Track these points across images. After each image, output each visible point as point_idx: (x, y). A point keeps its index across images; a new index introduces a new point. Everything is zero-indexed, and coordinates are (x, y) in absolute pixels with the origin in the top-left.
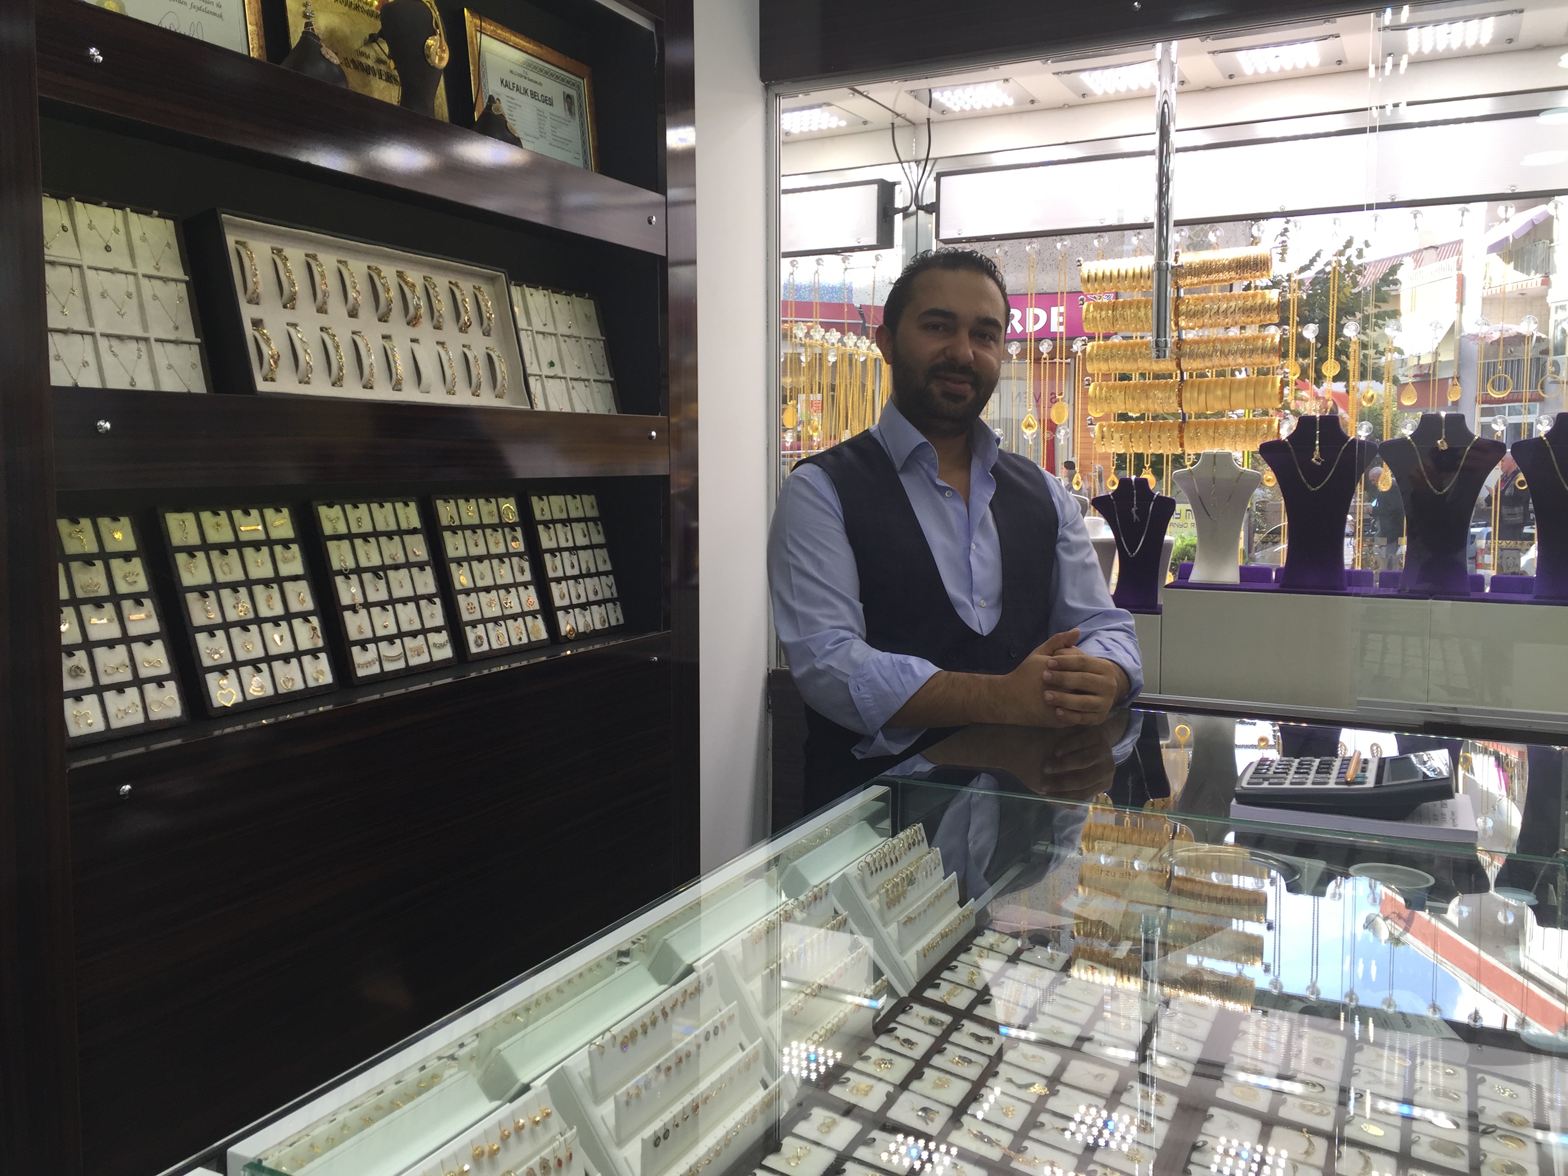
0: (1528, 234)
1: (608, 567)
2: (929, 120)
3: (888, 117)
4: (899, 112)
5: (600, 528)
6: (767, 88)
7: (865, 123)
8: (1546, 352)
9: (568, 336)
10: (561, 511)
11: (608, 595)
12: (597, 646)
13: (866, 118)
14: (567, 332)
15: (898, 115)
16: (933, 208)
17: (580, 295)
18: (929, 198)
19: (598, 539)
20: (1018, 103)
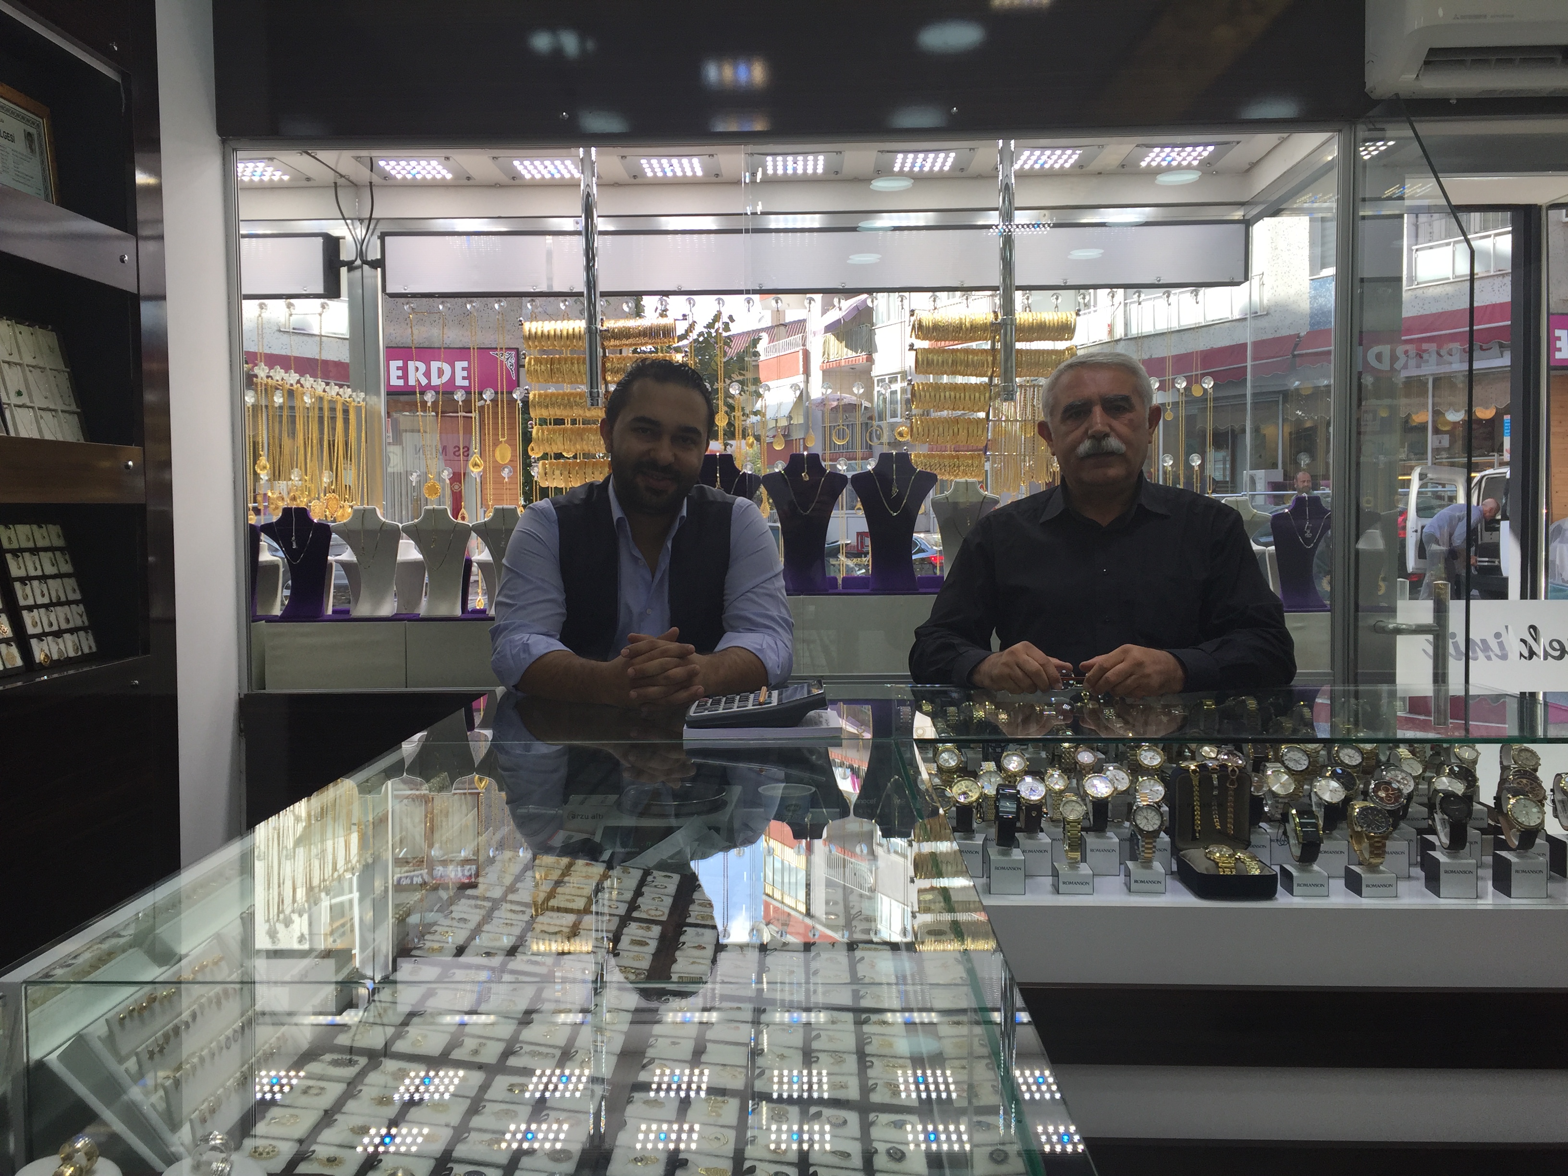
0: (854, 318)
1: (78, 596)
2: (371, 183)
3: (330, 176)
4: (343, 173)
5: (67, 557)
6: (224, 142)
7: (308, 179)
8: (871, 418)
9: (33, 367)
10: (29, 540)
11: (79, 622)
12: (71, 672)
13: (310, 175)
14: (34, 362)
15: (342, 176)
16: (379, 264)
17: (43, 326)
18: (374, 254)
19: (66, 568)
20: (456, 177)
